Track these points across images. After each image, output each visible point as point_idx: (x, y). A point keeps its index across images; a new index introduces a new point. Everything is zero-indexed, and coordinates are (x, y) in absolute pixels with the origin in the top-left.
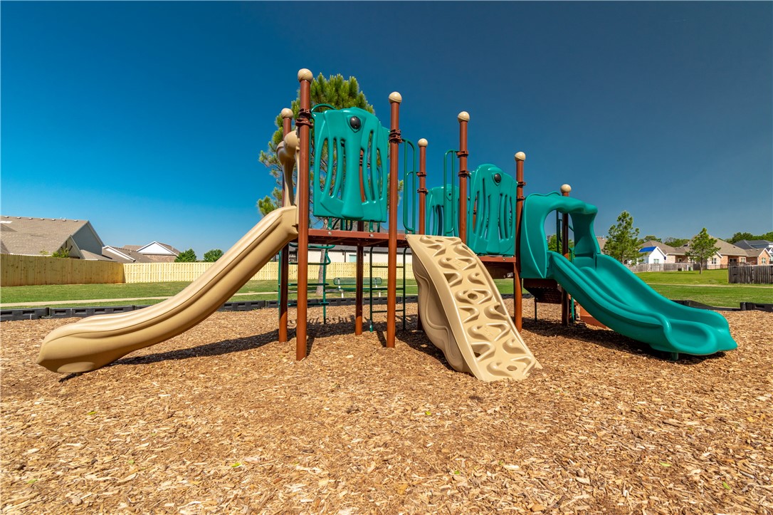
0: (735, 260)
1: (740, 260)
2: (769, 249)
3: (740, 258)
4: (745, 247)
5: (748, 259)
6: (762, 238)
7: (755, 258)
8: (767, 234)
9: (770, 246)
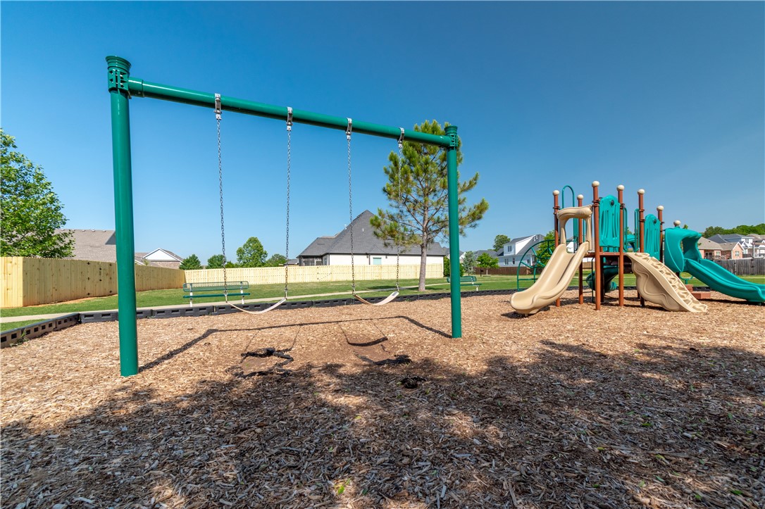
0: (711, 254)
1: (715, 253)
2: (741, 243)
3: (715, 252)
4: (719, 241)
5: (723, 253)
6: (732, 232)
7: (729, 252)
8: (738, 227)
9: (742, 240)
